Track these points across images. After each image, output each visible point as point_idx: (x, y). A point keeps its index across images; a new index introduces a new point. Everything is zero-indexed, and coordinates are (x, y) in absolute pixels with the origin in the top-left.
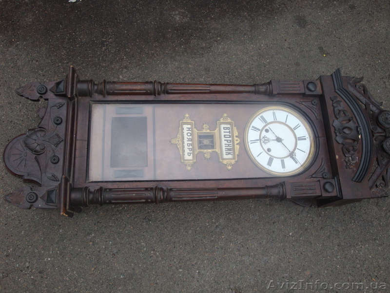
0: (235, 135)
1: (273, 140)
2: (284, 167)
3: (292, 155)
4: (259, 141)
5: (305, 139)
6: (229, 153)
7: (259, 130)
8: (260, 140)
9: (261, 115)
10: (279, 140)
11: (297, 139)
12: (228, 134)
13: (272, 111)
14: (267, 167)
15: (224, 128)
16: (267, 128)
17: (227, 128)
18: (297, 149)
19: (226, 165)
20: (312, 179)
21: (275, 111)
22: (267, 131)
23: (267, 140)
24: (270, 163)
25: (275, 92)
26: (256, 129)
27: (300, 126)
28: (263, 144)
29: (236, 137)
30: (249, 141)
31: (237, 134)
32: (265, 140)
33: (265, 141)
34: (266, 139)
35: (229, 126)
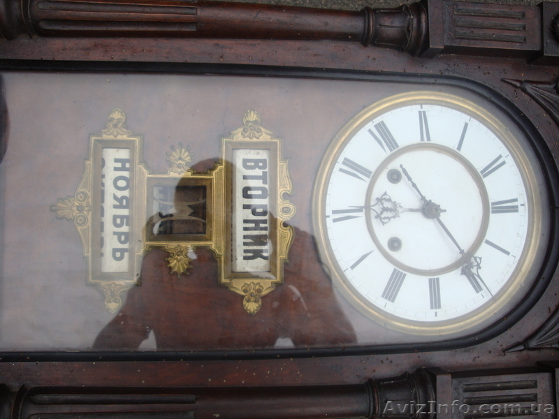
0: (280, 191)
1: (411, 210)
2: (435, 302)
3: (466, 264)
4: (362, 214)
5: (514, 209)
6: (257, 254)
7: (365, 172)
8: (367, 207)
9: (377, 120)
10: (430, 210)
11: (490, 208)
12: (259, 183)
13: (417, 108)
14: (381, 303)
15: (245, 161)
16: (395, 165)
17: (256, 162)
18: (488, 242)
19: (243, 297)
20: (525, 352)
21: (426, 108)
22: (395, 177)
23: (390, 209)
24: (391, 291)
25: (436, 44)
26: (355, 168)
27: (504, 163)
28: (376, 224)
29: (286, 196)
30: (328, 212)
31: (289, 188)
32: (385, 209)
33: (385, 214)
34: (387, 205)
35: (263, 155)
